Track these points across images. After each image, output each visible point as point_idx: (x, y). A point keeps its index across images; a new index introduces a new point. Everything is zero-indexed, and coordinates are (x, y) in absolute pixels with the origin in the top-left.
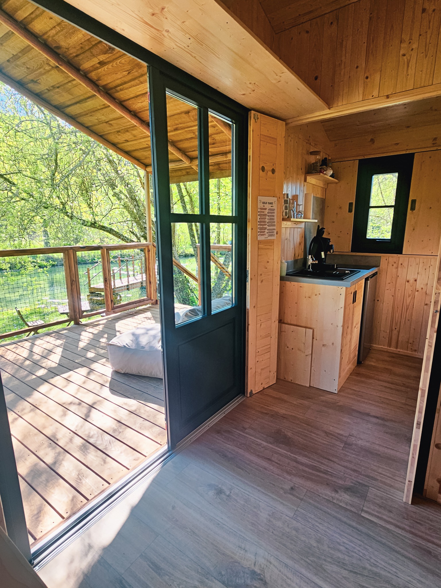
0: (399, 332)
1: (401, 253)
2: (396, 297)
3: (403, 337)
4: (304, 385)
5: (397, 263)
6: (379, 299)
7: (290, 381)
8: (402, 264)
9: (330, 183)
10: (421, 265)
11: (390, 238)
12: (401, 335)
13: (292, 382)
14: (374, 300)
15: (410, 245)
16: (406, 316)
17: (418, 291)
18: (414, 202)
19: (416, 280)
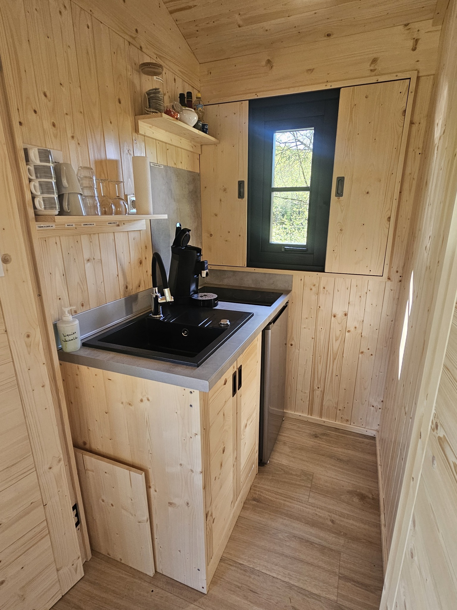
0: (323, 392)
1: (323, 271)
2: (318, 340)
3: (329, 400)
4: (145, 573)
5: (317, 285)
6: (293, 343)
7: (119, 560)
8: (324, 288)
9: (206, 145)
10: (354, 289)
11: (305, 244)
12: (326, 398)
13: (123, 562)
14: (286, 344)
15: (336, 258)
16: (333, 370)
17: (349, 331)
18: (341, 180)
19: (346, 315)
